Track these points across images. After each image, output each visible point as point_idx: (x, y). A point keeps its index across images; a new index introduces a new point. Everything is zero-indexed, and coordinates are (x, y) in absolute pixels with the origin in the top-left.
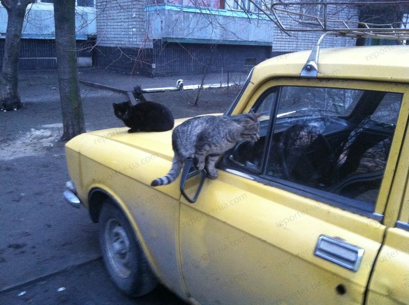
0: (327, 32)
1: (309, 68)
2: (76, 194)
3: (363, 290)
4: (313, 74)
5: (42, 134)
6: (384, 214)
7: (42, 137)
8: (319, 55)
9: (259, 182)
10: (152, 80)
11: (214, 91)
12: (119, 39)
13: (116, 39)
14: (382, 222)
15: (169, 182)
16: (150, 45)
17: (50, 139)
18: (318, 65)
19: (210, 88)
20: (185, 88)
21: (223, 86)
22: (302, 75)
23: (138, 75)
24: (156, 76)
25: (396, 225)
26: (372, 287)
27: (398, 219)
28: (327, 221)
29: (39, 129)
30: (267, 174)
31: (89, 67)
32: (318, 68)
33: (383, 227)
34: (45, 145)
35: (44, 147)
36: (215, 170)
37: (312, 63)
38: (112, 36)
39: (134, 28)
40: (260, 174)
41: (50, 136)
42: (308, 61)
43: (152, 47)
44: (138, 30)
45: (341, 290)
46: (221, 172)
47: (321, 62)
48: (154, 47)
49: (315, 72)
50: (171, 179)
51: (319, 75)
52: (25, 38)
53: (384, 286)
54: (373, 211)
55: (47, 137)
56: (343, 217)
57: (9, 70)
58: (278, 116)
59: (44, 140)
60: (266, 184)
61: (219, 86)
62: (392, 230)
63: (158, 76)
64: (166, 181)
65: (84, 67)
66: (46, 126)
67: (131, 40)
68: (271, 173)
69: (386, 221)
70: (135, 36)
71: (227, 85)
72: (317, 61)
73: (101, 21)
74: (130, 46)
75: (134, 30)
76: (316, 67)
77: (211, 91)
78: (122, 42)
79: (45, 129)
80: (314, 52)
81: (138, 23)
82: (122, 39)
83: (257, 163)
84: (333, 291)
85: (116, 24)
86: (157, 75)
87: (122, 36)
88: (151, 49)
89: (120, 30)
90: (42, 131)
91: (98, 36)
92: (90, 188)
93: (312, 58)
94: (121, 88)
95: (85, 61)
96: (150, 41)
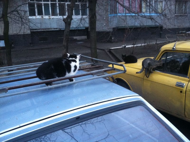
1: (173, 48)
3: (185, 91)
4: (174, 50)
6: (189, 77)
9: (163, 73)
10: (112, 44)
11: (139, 48)
15: (140, 73)
16: (111, 30)
19: (137, 46)
20: (127, 47)
21: (142, 45)
26: (187, 90)
31: (86, 40)
33: (189, 79)
36: (152, 71)
39: (105, 23)
42: (174, 47)
45: (181, 92)
46: (154, 71)
48: (113, 31)
50: (141, 72)
51: (176, 50)
53: (189, 89)
54: (187, 76)
56: (181, 78)
57: (66, 44)
58: (168, 58)
60: (165, 73)
61: (141, 45)
64: (139, 73)
65: (84, 40)
67: (103, 28)
68: (166, 71)
70: (105, 27)
71: (144, 45)
74: (103, 31)
75: (105, 24)
77: (137, 48)
78: (100, 29)
81: (106, 21)
82: (100, 28)
83: (162, 69)
84: (180, 92)
86: (114, 42)
89: (98, 24)
94: (102, 48)
95: (84, 37)
96: (111, 28)
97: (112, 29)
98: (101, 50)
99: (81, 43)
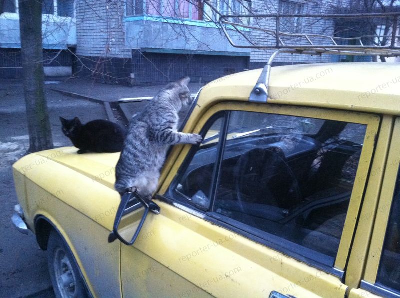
0: (281, 49)
1: (258, 92)
2: (24, 219)
4: (264, 99)
5: (8, 147)
6: (345, 269)
7: (9, 151)
8: (269, 77)
10: (130, 89)
12: (99, 49)
13: (96, 49)
14: (344, 280)
16: (129, 55)
17: (16, 152)
18: (269, 88)
22: (251, 99)
23: (117, 84)
24: (134, 86)
25: (360, 285)
27: (363, 277)
28: (281, 274)
29: (6, 142)
30: (215, 211)
31: (68, 76)
32: (268, 91)
33: (344, 287)
34: (10, 159)
35: (8, 162)
37: (262, 86)
38: (92, 46)
39: (114, 38)
40: (208, 210)
41: (17, 149)
42: (258, 84)
43: (131, 57)
44: (118, 40)
47: (272, 85)
48: (133, 58)
49: (265, 96)
51: (270, 100)
52: (4, 47)
55: (14, 151)
59: (10, 153)
62: (355, 291)
63: (137, 86)
66: (15, 138)
67: (111, 50)
68: (220, 210)
69: (347, 278)
70: (114, 46)
72: (267, 83)
73: (81, 31)
75: (113, 40)
76: (266, 90)
78: (102, 52)
79: (13, 141)
80: (265, 72)
81: (116, 33)
82: (102, 49)
85: (95, 34)
87: (102, 46)
88: (130, 59)
89: (99, 40)
90: (9, 143)
91: (78, 46)
92: (35, 215)
93: (262, 80)
94: (99, 98)
95: (66, 70)
96: (129, 51)
97: (130, 53)
98: (97, 101)
99: (54, 82)
